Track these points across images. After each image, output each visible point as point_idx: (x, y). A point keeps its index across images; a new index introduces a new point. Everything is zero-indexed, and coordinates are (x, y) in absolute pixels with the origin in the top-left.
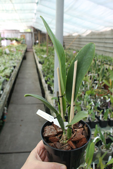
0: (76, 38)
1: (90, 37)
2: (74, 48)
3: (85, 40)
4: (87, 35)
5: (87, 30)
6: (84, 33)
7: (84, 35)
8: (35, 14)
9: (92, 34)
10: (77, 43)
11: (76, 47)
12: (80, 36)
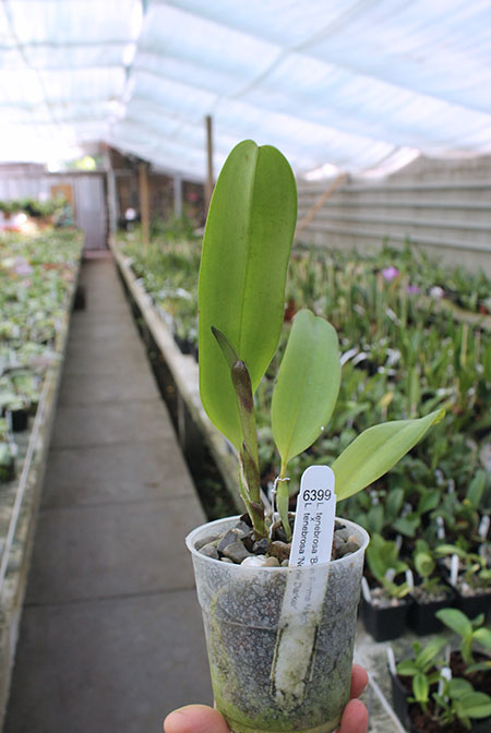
0: (333, 193)
1: (410, 184)
2: (319, 239)
3: (383, 199)
4: (393, 177)
5: (397, 149)
6: (374, 167)
7: (377, 176)
8: (128, 70)
9: (425, 167)
10: (337, 213)
11: (331, 233)
12: (348, 179)
